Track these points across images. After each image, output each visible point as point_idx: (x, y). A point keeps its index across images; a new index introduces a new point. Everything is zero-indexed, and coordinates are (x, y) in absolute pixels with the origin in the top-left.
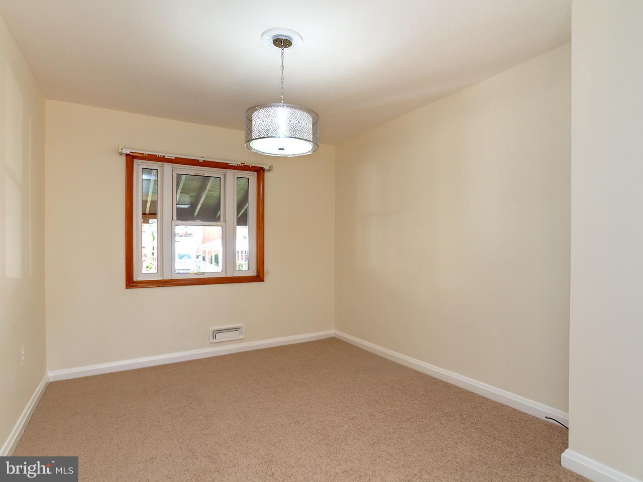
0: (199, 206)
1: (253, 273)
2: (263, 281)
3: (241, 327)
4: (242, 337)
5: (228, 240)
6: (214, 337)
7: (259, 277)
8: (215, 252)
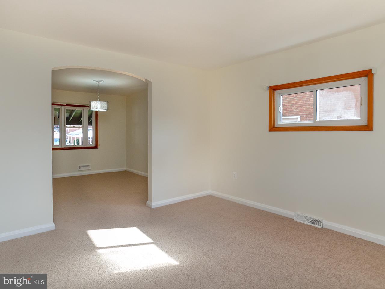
0: (72, 117)
1: (94, 145)
2: (98, 148)
3: (90, 165)
4: (90, 169)
5: (85, 133)
6: (80, 168)
7: (96, 147)
8: (77, 137)
